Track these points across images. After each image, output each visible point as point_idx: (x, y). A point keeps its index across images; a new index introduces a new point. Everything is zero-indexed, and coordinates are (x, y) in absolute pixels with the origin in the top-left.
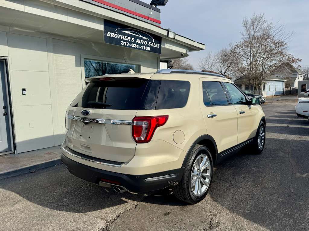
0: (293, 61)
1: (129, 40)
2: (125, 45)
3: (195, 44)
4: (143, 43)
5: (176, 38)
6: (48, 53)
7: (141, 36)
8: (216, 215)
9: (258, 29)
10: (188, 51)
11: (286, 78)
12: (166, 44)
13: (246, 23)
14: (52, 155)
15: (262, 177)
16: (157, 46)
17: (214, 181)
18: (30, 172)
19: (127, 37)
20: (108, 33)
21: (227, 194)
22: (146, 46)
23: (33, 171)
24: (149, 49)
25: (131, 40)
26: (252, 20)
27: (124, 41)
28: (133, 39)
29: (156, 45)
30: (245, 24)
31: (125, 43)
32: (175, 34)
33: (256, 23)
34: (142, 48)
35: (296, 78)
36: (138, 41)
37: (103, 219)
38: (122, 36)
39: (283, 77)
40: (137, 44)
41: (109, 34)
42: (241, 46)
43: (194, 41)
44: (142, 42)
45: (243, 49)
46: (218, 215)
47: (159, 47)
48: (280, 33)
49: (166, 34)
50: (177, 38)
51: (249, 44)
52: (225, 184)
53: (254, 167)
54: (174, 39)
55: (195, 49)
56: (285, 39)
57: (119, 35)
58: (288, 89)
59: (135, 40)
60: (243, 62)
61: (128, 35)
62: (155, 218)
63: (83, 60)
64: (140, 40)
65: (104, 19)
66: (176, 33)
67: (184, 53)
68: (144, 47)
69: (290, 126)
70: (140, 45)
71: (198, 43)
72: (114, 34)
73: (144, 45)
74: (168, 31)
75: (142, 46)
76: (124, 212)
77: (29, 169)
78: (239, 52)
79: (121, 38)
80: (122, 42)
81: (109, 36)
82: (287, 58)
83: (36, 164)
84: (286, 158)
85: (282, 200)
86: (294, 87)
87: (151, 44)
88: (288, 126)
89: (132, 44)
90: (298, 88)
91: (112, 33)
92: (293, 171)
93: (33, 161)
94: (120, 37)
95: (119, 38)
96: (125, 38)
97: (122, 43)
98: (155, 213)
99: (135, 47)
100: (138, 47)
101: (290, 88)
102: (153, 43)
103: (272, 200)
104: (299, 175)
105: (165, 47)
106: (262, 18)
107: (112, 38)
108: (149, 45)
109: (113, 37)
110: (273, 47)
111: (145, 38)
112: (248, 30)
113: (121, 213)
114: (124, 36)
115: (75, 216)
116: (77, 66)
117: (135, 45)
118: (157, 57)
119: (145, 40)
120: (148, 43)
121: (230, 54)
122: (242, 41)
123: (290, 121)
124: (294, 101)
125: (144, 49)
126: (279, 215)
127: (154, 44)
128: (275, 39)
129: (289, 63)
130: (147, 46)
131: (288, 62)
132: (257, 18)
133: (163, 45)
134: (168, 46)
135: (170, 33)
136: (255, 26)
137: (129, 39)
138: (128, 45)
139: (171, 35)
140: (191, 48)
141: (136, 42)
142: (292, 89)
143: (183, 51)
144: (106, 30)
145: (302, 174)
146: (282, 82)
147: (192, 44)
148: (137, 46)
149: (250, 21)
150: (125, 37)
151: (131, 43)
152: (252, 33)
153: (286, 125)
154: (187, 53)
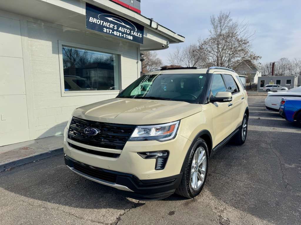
0: (254, 58)
1: (112, 28)
2: (108, 32)
3: (176, 36)
4: (125, 32)
5: (158, 29)
6: (22, 37)
7: (123, 24)
8: (222, 211)
9: (224, 26)
10: (168, 42)
11: (247, 74)
12: (148, 34)
13: (214, 20)
14: (30, 150)
15: (254, 169)
16: (140, 36)
17: (210, 175)
18: (5, 170)
19: (110, 24)
20: (91, 18)
21: (227, 188)
22: (128, 34)
23: (9, 169)
24: (131, 38)
25: (114, 27)
26: (218, 18)
27: (107, 28)
28: (115, 26)
29: (138, 35)
30: (213, 22)
31: (108, 30)
32: (158, 25)
33: (223, 21)
34: (125, 37)
35: (256, 74)
36: (120, 29)
37: (102, 223)
38: (105, 22)
39: (244, 73)
40: (120, 32)
41: (91, 20)
42: (208, 43)
43: (174, 33)
44: (125, 30)
45: (210, 46)
46: (224, 211)
47: (141, 37)
48: (244, 31)
49: (149, 24)
50: (160, 28)
51: (215, 40)
52: (222, 178)
53: (243, 158)
54: (156, 29)
55: (176, 42)
56: (248, 37)
57: (102, 22)
58: (249, 84)
59: (118, 28)
60: (210, 58)
61: (111, 22)
62: (161, 218)
63: (61, 47)
64: (123, 28)
65: (86, 3)
66: (159, 23)
67: (165, 45)
68: (127, 35)
69: (261, 118)
70: (123, 33)
71: (178, 35)
72: (96, 20)
73: (126, 34)
74: (151, 21)
75: (125, 35)
76: (125, 213)
77: (4, 167)
78: (206, 48)
79: (104, 25)
80: (104, 28)
81: (92, 21)
82: (249, 55)
83: (11, 161)
84: (269, 149)
85: (281, 192)
86: (253, 82)
87: (134, 33)
88: (259, 119)
89: (115, 32)
90: (257, 84)
91: (94, 19)
92: (280, 162)
93: (6, 157)
94: (103, 23)
95: (101, 24)
96: (108, 25)
97: (105, 30)
98: (159, 213)
99: (117, 35)
100: (121, 36)
101: (251, 83)
102: (135, 32)
103: (272, 192)
104: (287, 165)
105: (147, 37)
106: (228, 16)
107: (94, 24)
108: (131, 34)
109: (96, 22)
110: (237, 44)
111: (128, 26)
112: (215, 28)
113: (121, 215)
114: (106, 23)
115: (68, 221)
116: (54, 52)
117: (117, 32)
118: (137, 48)
119: (128, 28)
120: (130, 32)
121: (198, 50)
122: (209, 38)
123: (259, 113)
124: (255, 95)
125: (127, 38)
126: (283, 208)
127: (137, 33)
128: (239, 37)
129: (250, 61)
130: (130, 34)
131: (250, 59)
132: (224, 16)
133: (145, 35)
134: (150, 36)
135: (153, 22)
136: (222, 24)
137: (112, 26)
138: (110, 33)
139: (154, 25)
140: (172, 40)
141: (119, 30)
142: (252, 84)
143: (164, 42)
144: (88, 15)
145: (290, 165)
146: (243, 78)
147: (173, 36)
148: (120, 34)
149: (217, 19)
150: (108, 23)
151: (113, 30)
152: (219, 31)
153: (257, 118)
154: (167, 45)
